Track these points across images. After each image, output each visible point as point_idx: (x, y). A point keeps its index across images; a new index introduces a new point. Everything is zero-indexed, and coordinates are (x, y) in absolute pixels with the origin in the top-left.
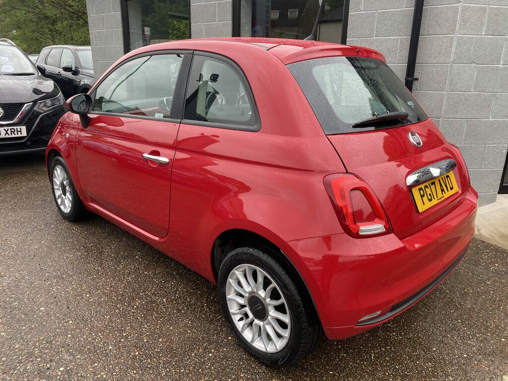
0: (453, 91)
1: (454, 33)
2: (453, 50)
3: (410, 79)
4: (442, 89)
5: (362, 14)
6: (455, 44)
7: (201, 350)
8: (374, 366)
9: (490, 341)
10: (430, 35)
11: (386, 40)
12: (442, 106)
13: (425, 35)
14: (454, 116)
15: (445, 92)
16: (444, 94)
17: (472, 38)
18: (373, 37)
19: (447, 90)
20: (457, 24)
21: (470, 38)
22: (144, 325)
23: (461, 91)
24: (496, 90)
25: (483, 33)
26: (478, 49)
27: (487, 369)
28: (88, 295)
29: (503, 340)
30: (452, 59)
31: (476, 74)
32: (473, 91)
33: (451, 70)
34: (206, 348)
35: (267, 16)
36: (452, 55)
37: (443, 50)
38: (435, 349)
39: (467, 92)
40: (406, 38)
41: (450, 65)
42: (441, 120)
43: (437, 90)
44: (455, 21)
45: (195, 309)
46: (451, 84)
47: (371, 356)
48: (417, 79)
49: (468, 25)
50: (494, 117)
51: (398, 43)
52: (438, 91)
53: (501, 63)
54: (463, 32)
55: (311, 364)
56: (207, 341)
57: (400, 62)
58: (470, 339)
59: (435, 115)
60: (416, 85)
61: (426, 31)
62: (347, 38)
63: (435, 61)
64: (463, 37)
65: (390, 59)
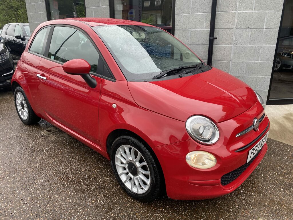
0: (237, 45)
1: (236, 10)
2: (236, 20)
3: (211, 38)
4: (231, 44)
6: (236, 16)
7: (73, 211)
9: (253, 196)
10: (222, 12)
11: (198, 15)
12: (231, 54)
13: (219, 12)
14: (238, 60)
15: (232, 46)
16: (231, 46)
17: (247, 13)
18: (190, 13)
19: (233, 44)
20: (237, 5)
21: (245, 13)
22: (40, 196)
23: (241, 45)
24: (262, 44)
25: (253, 10)
26: (250, 19)
27: (249, 214)
28: (8, 177)
29: (261, 195)
30: (235, 26)
31: (250, 34)
32: (248, 44)
33: (235, 32)
34: (77, 209)
36: (236, 23)
37: (230, 21)
39: (245, 45)
40: (209, 14)
41: (234, 29)
42: (230, 62)
44: (236, 3)
45: (74, 183)
46: (235, 41)
47: (179, 209)
48: (216, 38)
49: (244, 5)
50: (262, 60)
51: (204, 17)
52: (228, 45)
53: (265, 27)
54: (241, 10)
56: (78, 204)
57: (206, 28)
59: (227, 60)
60: (215, 42)
61: (220, 9)
62: (175, 14)
63: (226, 27)
64: (241, 12)
65: (200, 26)
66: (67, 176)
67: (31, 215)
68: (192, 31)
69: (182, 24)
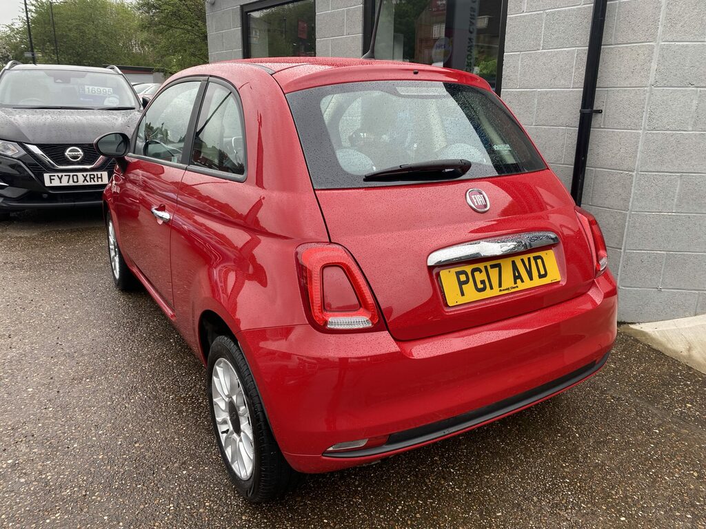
0: (654, 129)
1: (655, 40)
2: (654, 66)
3: (587, 111)
4: (637, 127)
5: (524, 16)
6: (656, 56)
7: (176, 465)
9: (598, 517)
10: (620, 44)
11: (558, 53)
12: (636, 151)
13: (612, 45)
14: (658, 168)
15: (640, 131)
16: (638, 133)
17: (687, 46)
18: (539, 50)
19: (644, 128)
20: (660, 27)
21: (683, 46)
22: (129, 424)
23: (668, 130)
26: (697, 63)
28: (88, 380)
29: (623, 519)
30: (651, 80)
31: (695, 102)
32: (690, 129)
33: (650, 97)
34: (184, 463)
35: (471, 22)
36: (653, 74)
37: (638, 67)
38: (500, 514)
39: (680, 130)
40: (582, 50)
41: (648, 89)
42: (634, 174)
43: (629, 127)
44: (656, 21)
45: (201, 413)
46: (650, 119)
47: (396, 508)
48: (600, 112)
49: (679, 26)
51: (573, 58)
52: (631, 129)
54: (670, 38)
55: (305, 504)
56: (190, 455)
57: (577, 86)
58: (566, 509)
59: (625, 167)
60: (597, 121)
61: (613, 38)
62: (504, 52)
63: (626, 83)
64: (670, 46)
65: (563, 82)
66: (193, 395)
67: (100, 457)
68: (541, 93)
69: (519, 77)
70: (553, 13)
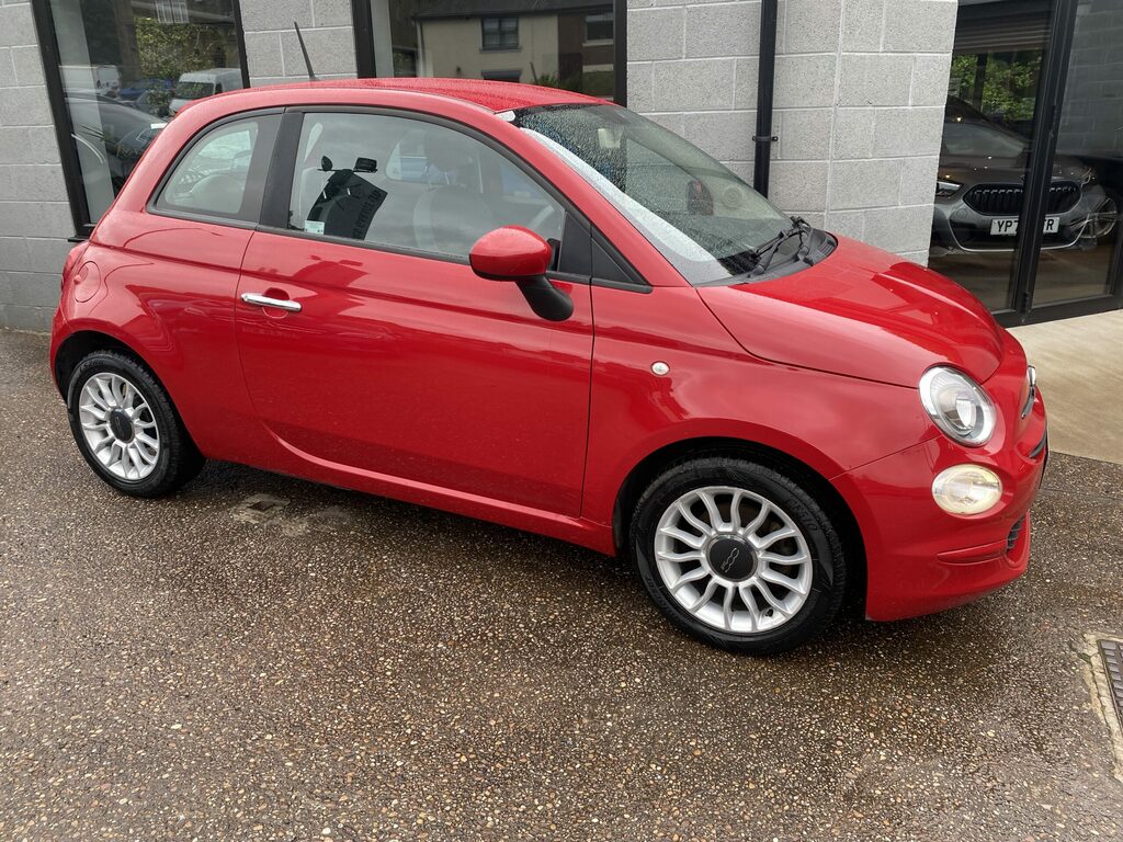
0: (841, 158)
1: (836, 50)
2: (837, 81)
3: (764, 139)
4: (824, 156)
5: (654, 11)
6: (838, 69)
7: (585, 721)
8: (894, 670)
10: (793, 53)
11: (709, 63)
12: (825, 187)
13: (782, 54)
14: (845, 205)
15: (829, 162)
16: (826, 164)
17: (865, 57)
18: (680, 58)
19: (832, 158)
20: (840, 33)
21: (861, 58)
23: (852, 158)
24: (904, 153)
25: (881, 49)
26: (874, 78)
27: (1055, 630)
29: (1048, 581)
30: (836, 99)
31: (874, 124)
32: (871, 156)
33: (835, 120)
34: (592, 714)
36: (836, 89)
37: (819, 83)
39: (862, 158)
40: (750, 60)
41: (832, 109)
42: (825, 214)
43: (814, 157)
44: (835, 26)
46: (837, 146)
47: (878, 655)
48: (775, 139)
49: (857, 33)
50: (905, 203)
51: (732, 70)
52: (817, 159)
53: (910, 102)
54: (850, 49)
57: (740, 107)
59: (813, 206)
60: (775, 148)
61: (784, 46)
62: (626, 61)
63: (806, 103)
64: (849, 57)
65: (720, 101)
68: (690, 118)
69: (653, 95)
70: (696, 10)
